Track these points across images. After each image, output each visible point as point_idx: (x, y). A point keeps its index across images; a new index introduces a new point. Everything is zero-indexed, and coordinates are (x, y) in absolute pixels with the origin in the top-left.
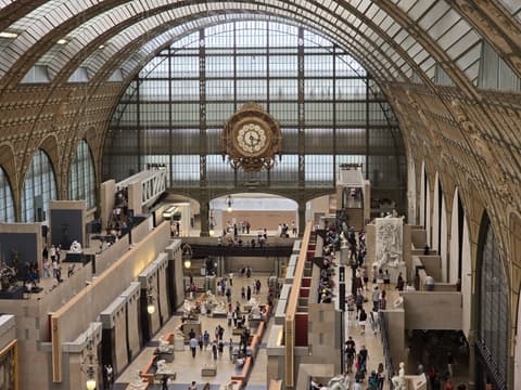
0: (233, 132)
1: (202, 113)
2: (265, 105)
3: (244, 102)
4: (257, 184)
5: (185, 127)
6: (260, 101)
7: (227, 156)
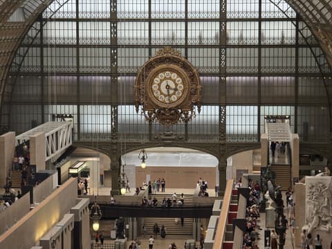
0: (147, 80)
1: (114, 59)
2: (183, 50)
3: (159, 46)
4: (173, 137)
5: (95, 74)
6: (177, 46)
7: (141, 107)
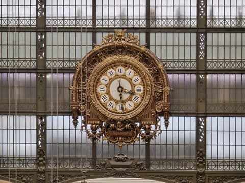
0: (90, 79)
1: (41, 48)
2: (143, 35)
3: (108, 30)
4: (128, 163)
5: (13, 70)
6: (134, 30)
7: (80, 119)
